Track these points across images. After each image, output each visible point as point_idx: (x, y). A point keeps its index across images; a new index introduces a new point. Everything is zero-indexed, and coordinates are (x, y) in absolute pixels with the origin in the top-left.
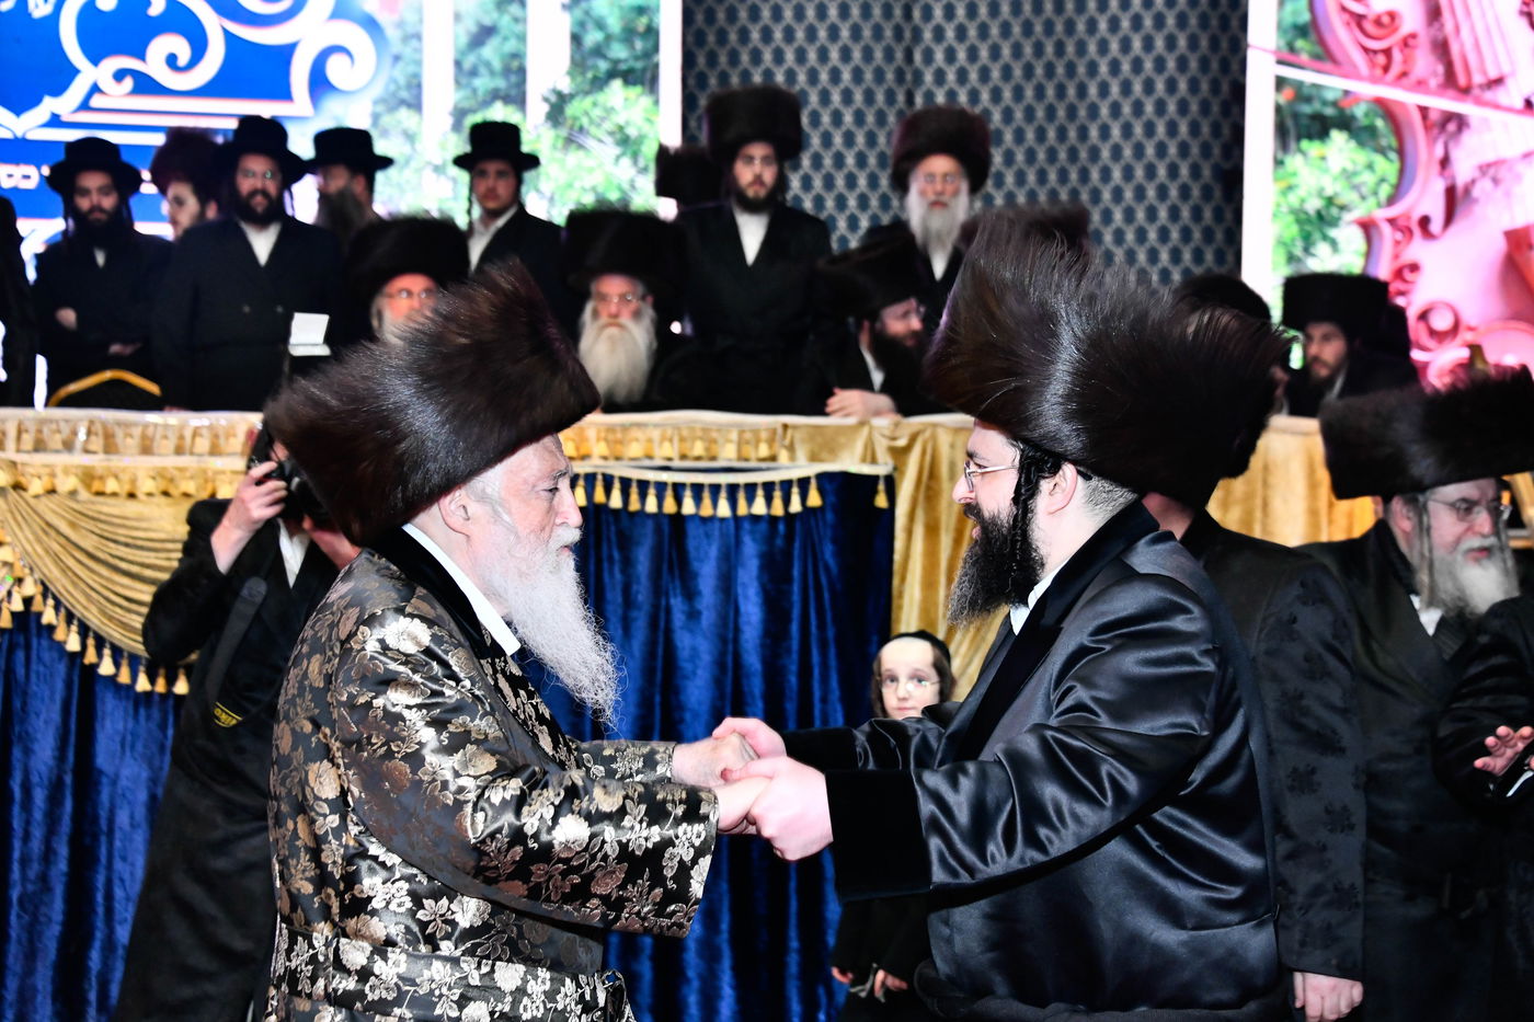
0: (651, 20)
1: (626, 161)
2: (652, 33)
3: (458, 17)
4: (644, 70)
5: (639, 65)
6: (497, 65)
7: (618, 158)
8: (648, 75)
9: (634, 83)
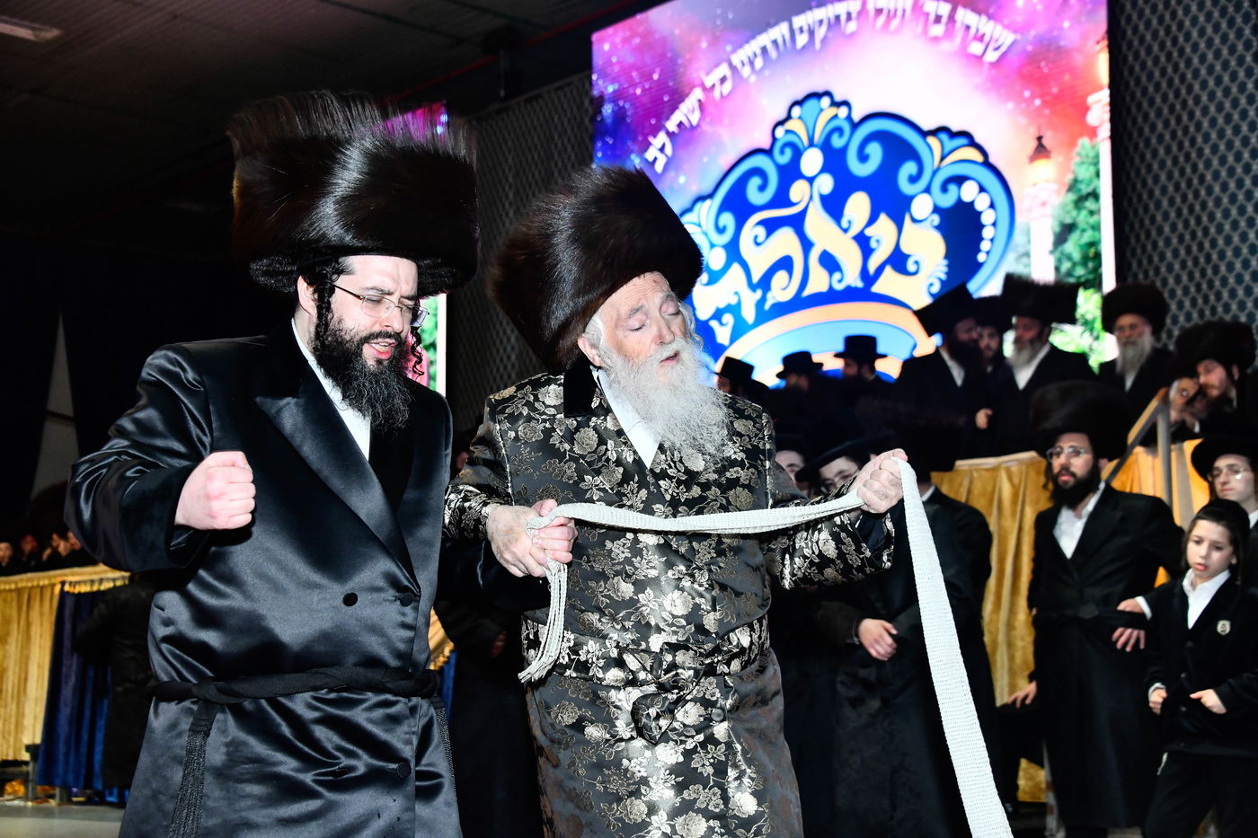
0: (1096, 249)
1: (1087, 334)
2: (1098, 256)
4: (1095, 279)
5: (1091, 277)
7: (1083, 333)
8: (1097, 281)
9: (1089, 288)
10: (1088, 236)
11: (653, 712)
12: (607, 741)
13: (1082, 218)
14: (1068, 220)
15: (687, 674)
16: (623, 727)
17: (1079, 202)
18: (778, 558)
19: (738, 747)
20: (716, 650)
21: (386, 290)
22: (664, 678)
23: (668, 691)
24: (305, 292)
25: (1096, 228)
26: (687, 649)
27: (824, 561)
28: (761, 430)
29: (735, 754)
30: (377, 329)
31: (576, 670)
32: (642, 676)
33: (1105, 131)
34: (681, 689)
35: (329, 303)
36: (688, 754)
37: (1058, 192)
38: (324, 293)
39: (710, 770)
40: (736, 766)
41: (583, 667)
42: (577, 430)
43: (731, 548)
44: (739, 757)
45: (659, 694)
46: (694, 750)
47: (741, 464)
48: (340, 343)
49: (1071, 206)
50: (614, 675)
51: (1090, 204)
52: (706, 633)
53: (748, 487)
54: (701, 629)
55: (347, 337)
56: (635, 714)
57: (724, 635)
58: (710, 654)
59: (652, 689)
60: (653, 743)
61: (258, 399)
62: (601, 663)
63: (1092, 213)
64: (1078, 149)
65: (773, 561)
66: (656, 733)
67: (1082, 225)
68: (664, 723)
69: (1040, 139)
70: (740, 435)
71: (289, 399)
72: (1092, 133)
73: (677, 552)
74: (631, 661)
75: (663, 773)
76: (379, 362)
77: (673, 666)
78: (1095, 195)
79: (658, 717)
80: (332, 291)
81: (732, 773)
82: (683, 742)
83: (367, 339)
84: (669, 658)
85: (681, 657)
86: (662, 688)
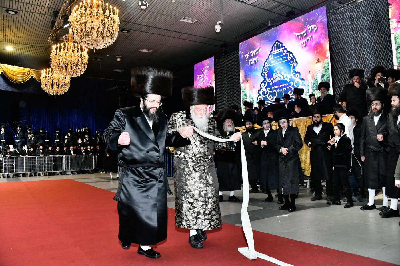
0: (329, 78)
3: (312, 83)
6: (315, 87)
10: (327, 76)
11: (196, 167)
12: (189, 171)
13: (326, 73)
14: (324, 73)
15: (202, 161)
16: (191, 169)
17: (326, 70)
18: (216, 145)
19: (209, 173)
20: (207, 158)
21: (154, 100)
22: (198, 162)
23: (199, 164)
24: (141, 99)
25: (329, 75)
26: (203, 157)
27: (224, 147)
28: (215, 124)
29: (209, 174)
30: (153, 106)
31: (184, 159)
32: (195, 161)
33: (329, 58)
34: (201, 163)
35: (145, 102)
36: (201, 174)
37: (322, 69)
38: (144, 100)
39: (204, 177)
40: (209, 176)
41: (185, 158)
42: (188, 121)
43: (210, 142)
44: (209, 175)
45: (197, 164)
46: (202, 174)
47: (212, 129)
48: (146, 109)
49: (324, 71)
50: (190, 160)
51: (327, 71)
52: (206, 155)
53: (213, 133)
54: (205, 155)
55: (148, 108)
56: (193, 167)
57: (208, 156)
58: (206, 159)
59: (196, 163)
60: (196, 172)
61: (133, 118)
62: (189, 158)
63: (328, 72)
64: (325, 61)
65: (215, 145)
66: (196, 170)
67: (326, 74)
68: (198, 169)
69: (318, 59)
70: (212, 124)
71: (138, 118)
72: (327, 58)
73: (203, 142)
74: (194, 158)
75: (197, 177)
76: (153, 112)
77: (200, 160)
78: (328, 69)
79: (197, 167)
80: (145, 100)
81: (208, 177)
82: (201, 172)
83: (151, 108)
84: (200, 158)
85: (201, 158)
86: (198, 163)
